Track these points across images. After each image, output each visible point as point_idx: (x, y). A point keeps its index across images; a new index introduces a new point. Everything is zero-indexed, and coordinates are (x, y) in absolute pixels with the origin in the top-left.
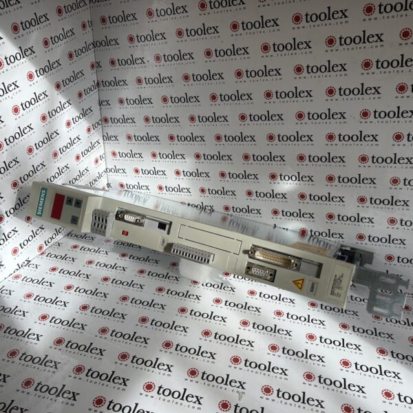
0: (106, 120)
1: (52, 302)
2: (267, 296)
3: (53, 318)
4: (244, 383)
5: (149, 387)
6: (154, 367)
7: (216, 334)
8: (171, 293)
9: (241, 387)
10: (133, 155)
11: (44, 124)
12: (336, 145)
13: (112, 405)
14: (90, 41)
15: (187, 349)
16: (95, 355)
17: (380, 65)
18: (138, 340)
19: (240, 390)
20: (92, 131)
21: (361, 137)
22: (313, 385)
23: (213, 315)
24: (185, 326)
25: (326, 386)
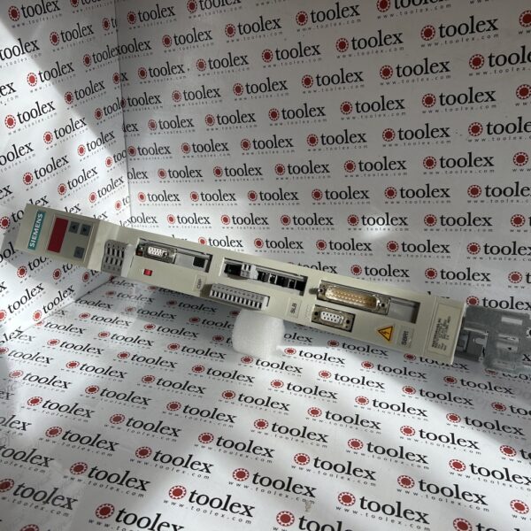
0: (132, 151)
1: (47, 382)
2: (345, 379)
3: (48, 402)
4: (313, 489)
5: (178, 492)
6: (186, 466)
7: (275, 425)
8: (213, 373)
9: (309, 494)
10: (166, 198)
11: (49, 146)
12: (437, 173)
13: (123, 515)
14: (113, 45)
15: (233, 443)
16: (102, 450)
17: (494, 62)
18: (164, 431)
19: (308, 497)
20: (113, 164)
21: (471, 162)
22: (411, 493)
23: (271, 401)
24: (232, 415)
25: (430, 495)
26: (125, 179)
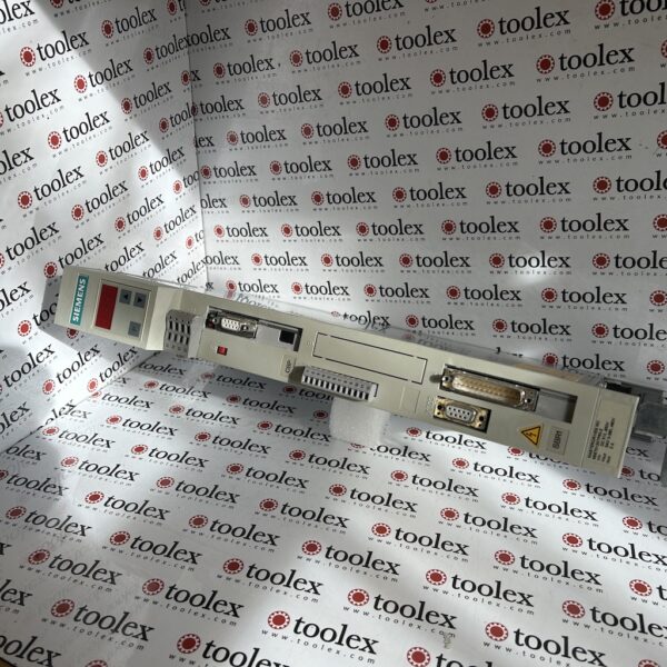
0: (206, 172)
1: (110, 472)
2: (487, 469)
3: (110, 499)
4: (453, 618)
5: (279, 620)
6: (288, 585)
7: (399, 531)
8: (317, 461)
9: (447, 624)
10: (251, 232)
11: (103, 169)
12: (612, 198)
13: (212, 650)
14: (182, 34)
15: (346, 555)
16: (182, 563)
18: (258, 538)
19: (446, 629)
20: (183, 189)
21: (659, 183)
22: (581, 625)
23: (392, 499)
24: (344, 517)
25: (607, 628)
26: (198, 208)
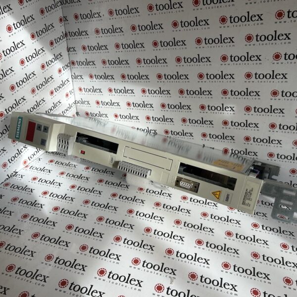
0: (73, 63)
1: (32, 204)
2: (196, 201)
3: (32, 217)
5: (102, 272)
6: (106, 256)
8: (122, 198)
10: (95, 91)
11: (23, 67)
12: (253, 82)
16: (62, 247)
18: (95, 235)
20: (63, 71)
22: (229, 273)
23: (154, 216)
25: (239, 274)
26: (70, 79)
